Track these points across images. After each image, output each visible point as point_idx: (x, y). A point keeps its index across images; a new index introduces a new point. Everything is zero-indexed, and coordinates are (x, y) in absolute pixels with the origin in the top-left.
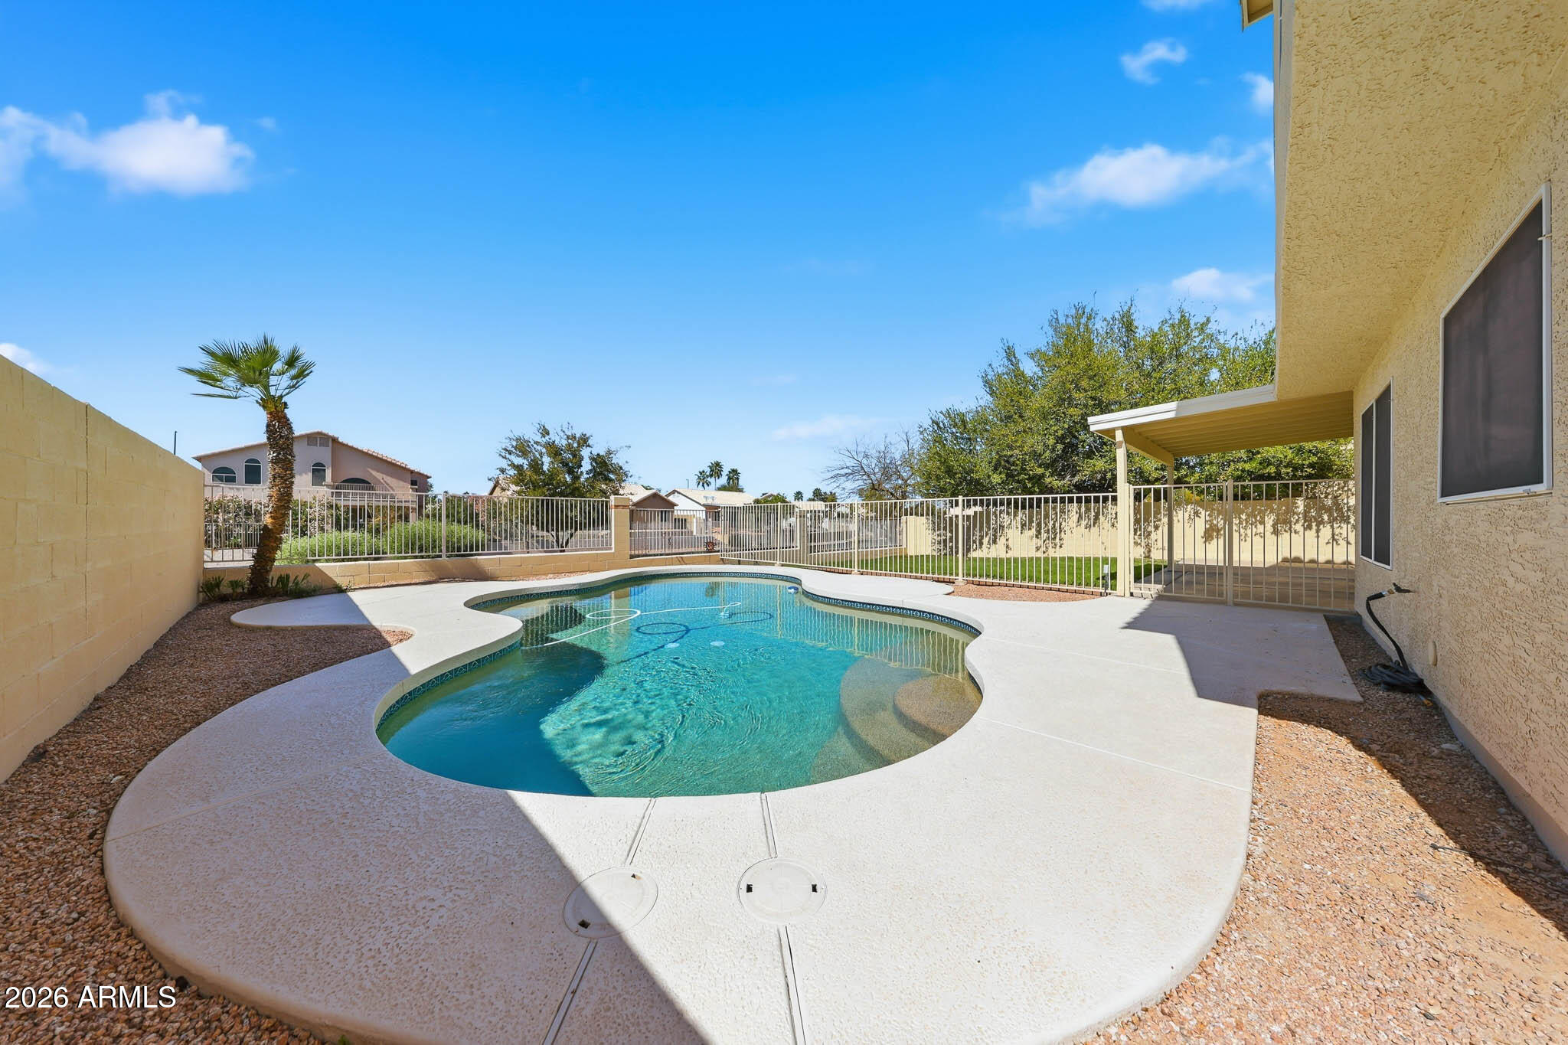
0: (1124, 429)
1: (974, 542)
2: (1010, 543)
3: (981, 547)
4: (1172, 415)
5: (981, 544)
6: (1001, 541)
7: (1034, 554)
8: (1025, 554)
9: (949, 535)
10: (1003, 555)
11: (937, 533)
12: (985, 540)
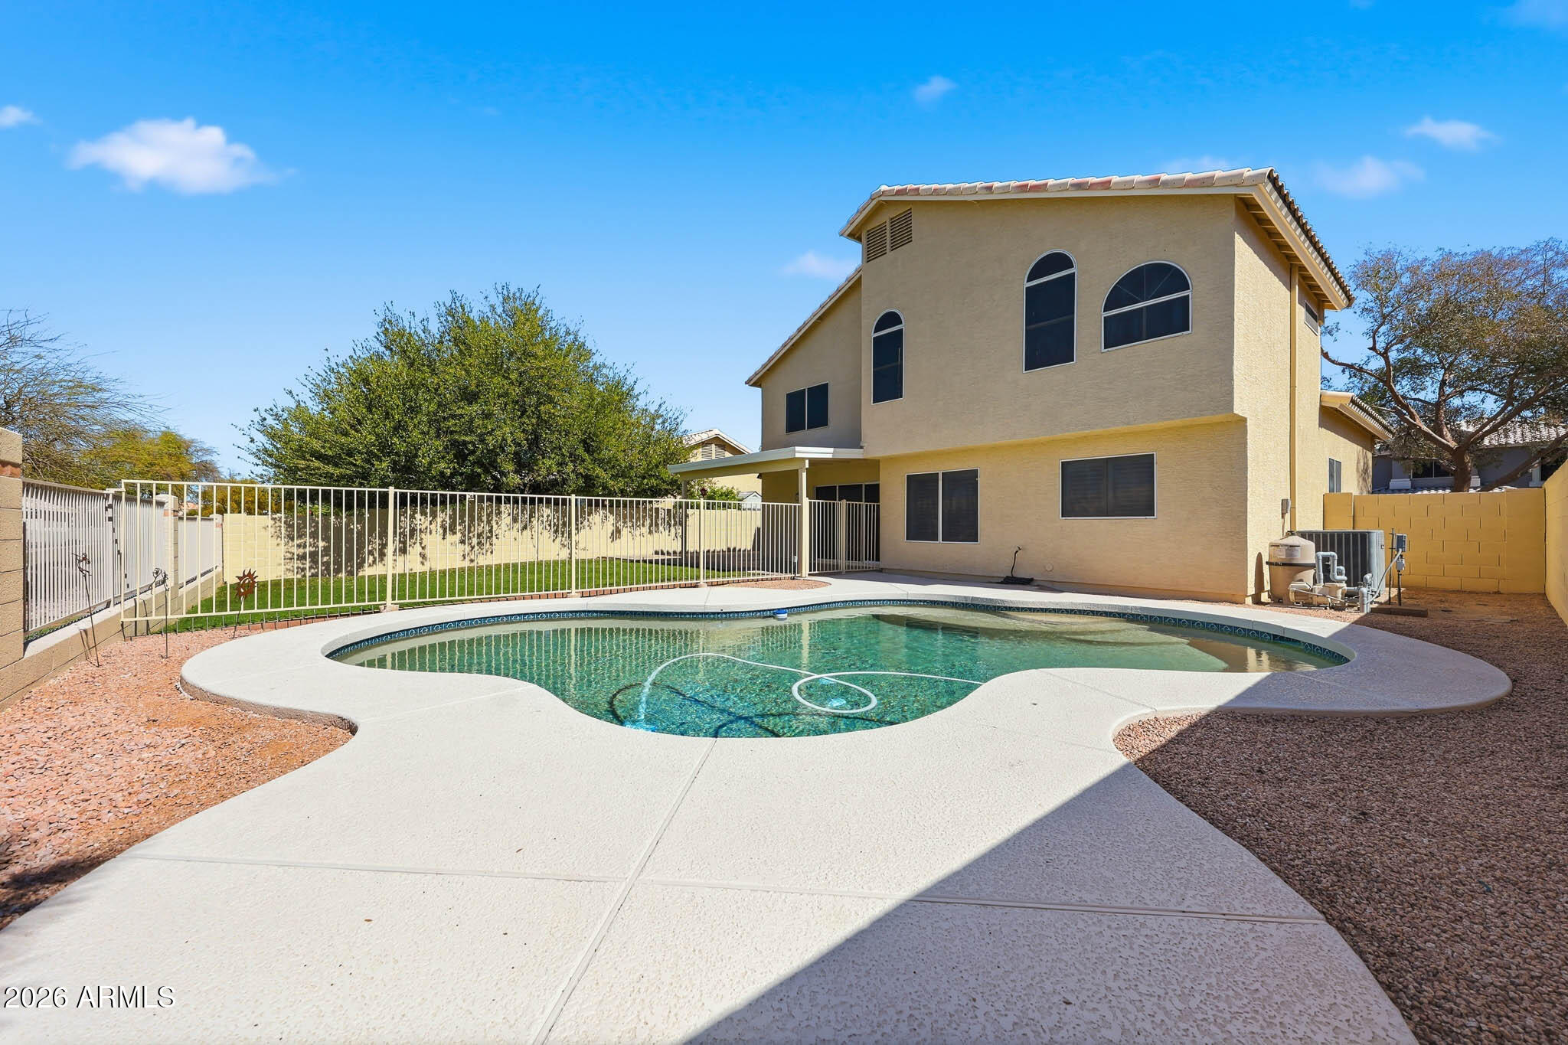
0: (811, 460)
1: (371, 553)
2: (427, 552)
3: (382, 560)
4: (830, 456)
5: (382, 555)
6: (414, 551)
7: (458, 564)
8: (446, 565)
9: (321, 544)
10: (418, 568)
11: (296, 542)
12: (390, 550)
